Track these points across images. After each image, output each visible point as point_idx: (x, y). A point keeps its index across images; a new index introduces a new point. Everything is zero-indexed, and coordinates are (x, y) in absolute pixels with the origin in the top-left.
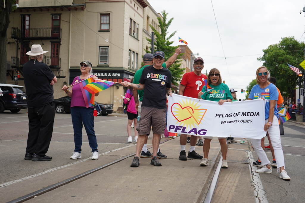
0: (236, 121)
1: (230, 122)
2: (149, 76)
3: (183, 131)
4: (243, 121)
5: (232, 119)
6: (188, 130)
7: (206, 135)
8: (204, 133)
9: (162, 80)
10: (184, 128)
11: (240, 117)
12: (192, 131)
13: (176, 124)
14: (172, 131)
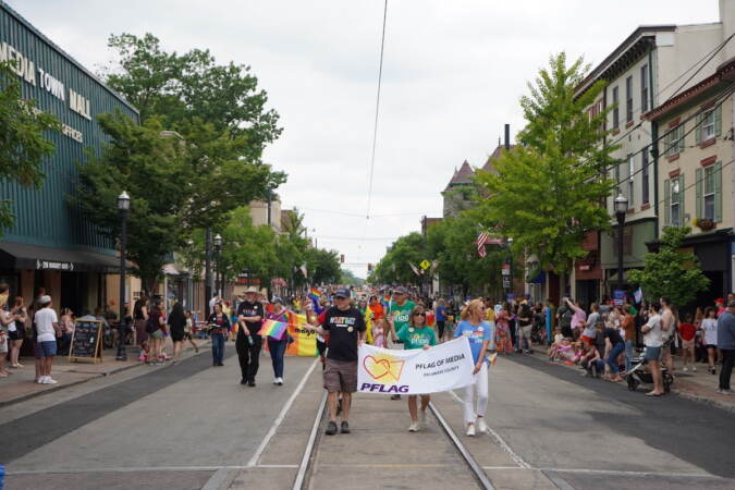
0: (441, 372)
1: (435, 373)
2: (332, 320)
3: (381, 390)
4: (449, 370)
5: (437, 369)
6: (386, 388)
7: (410, 393)
8: (407, 390)
9: (350, 325)
10: (383, 386)
11: (446, 366)
12: (391, 389)
13: (372, 381)
14: (367, 390)
